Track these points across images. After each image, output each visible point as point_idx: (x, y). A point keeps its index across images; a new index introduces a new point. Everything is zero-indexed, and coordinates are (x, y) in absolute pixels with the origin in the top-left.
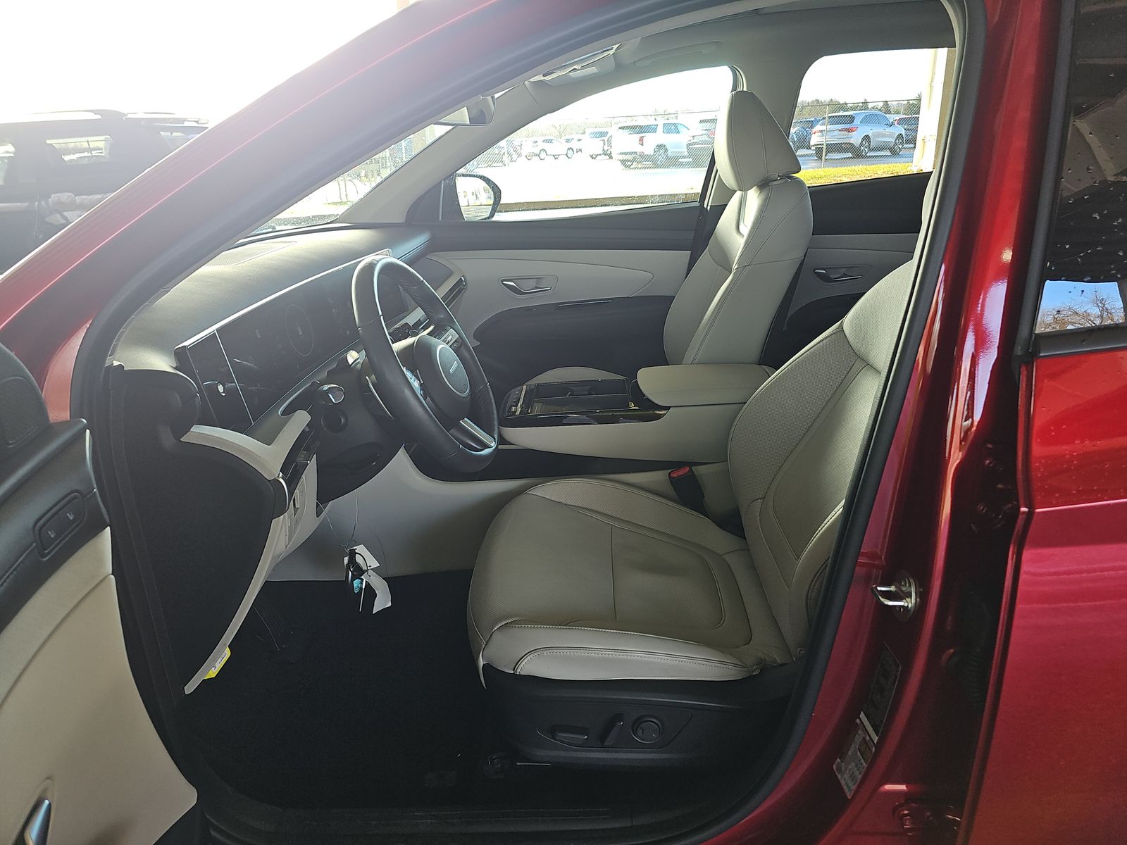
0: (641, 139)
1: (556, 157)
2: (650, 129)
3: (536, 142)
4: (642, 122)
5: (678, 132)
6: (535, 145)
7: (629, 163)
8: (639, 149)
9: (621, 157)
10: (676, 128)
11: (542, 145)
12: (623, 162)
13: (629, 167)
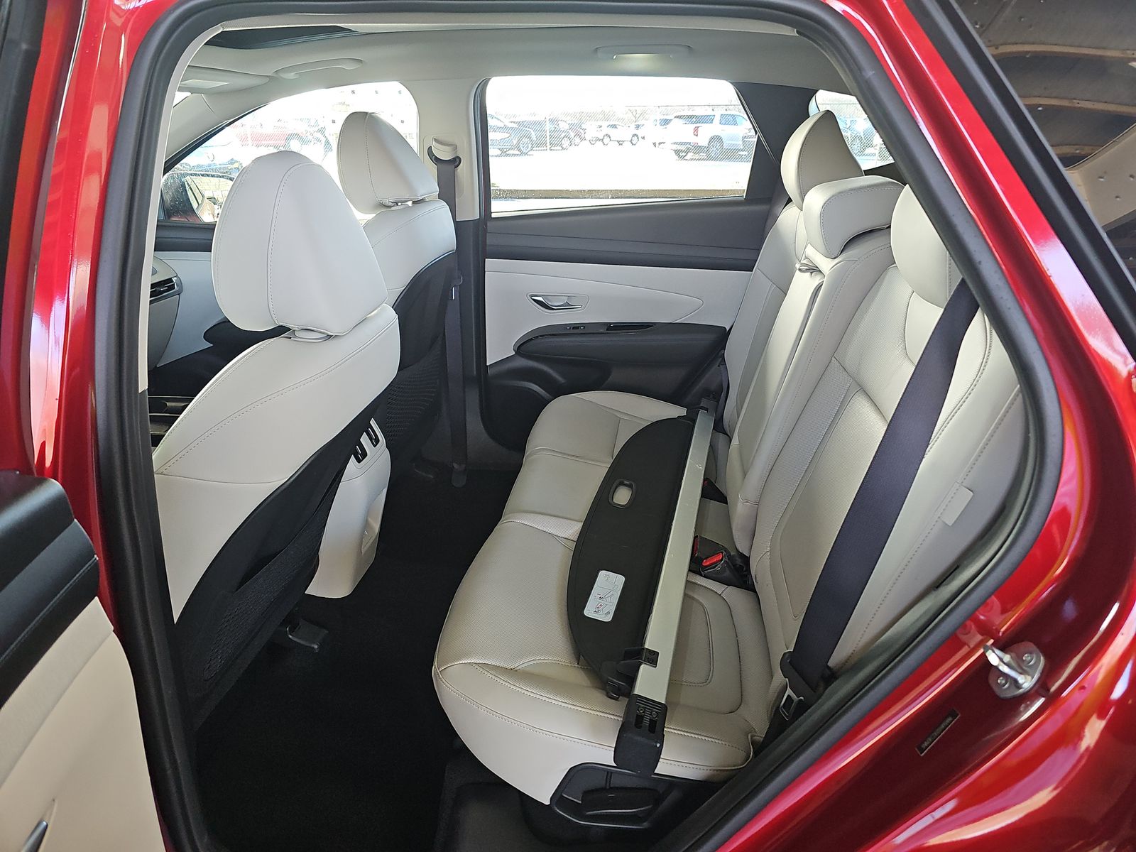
0: (696, 130)
1: (620, 143)
2: (708, 119)
3: (601, 127)
4: (699, 112)
5: (736, 124)
6: (599, 129)
7: (684, 154)
8: (693, 139)
9: (675, 147)
10: (734, 120)
11: (606, 130)
12: (677, 152)
13: (682, 158)
